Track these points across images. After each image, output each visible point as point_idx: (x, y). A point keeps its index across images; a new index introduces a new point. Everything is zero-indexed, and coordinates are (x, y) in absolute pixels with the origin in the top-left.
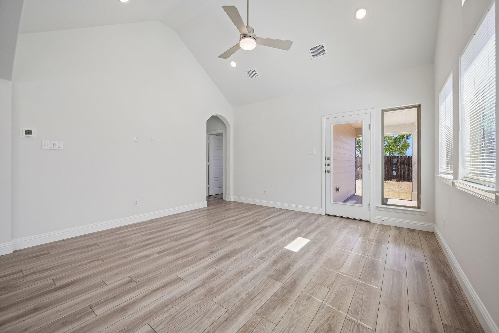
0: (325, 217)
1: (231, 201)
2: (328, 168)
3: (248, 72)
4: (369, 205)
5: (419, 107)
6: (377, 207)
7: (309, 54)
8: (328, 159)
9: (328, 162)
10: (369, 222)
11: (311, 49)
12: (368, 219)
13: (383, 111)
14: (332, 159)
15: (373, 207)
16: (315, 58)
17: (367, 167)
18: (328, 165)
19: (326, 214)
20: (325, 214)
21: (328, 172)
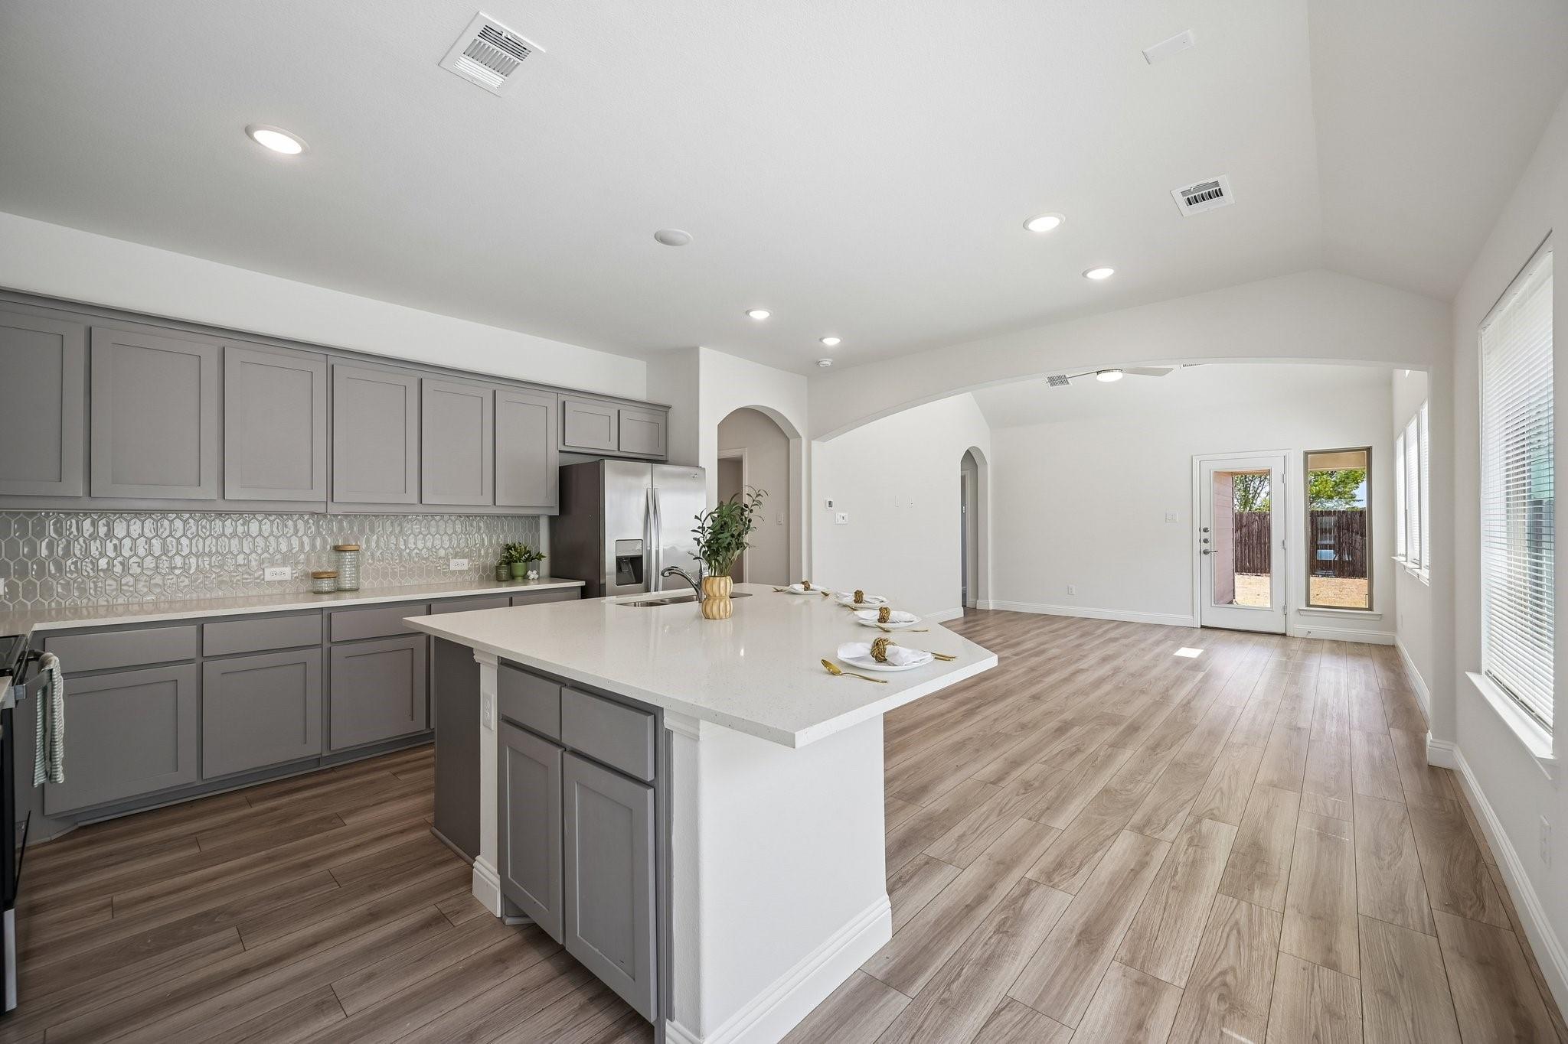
0: (1199, 631)
2: (1205, 546)
4: (1285, 608)
5: (1369, 450)
8: (1206, 530)
9: (1205, 535)
13: (1306, 453)
14: (1212, 530)
17: (1281, 544)
18: (1206, 541)
19: (1202, 627)
20: (1199, 626)
21: (1206, 552)
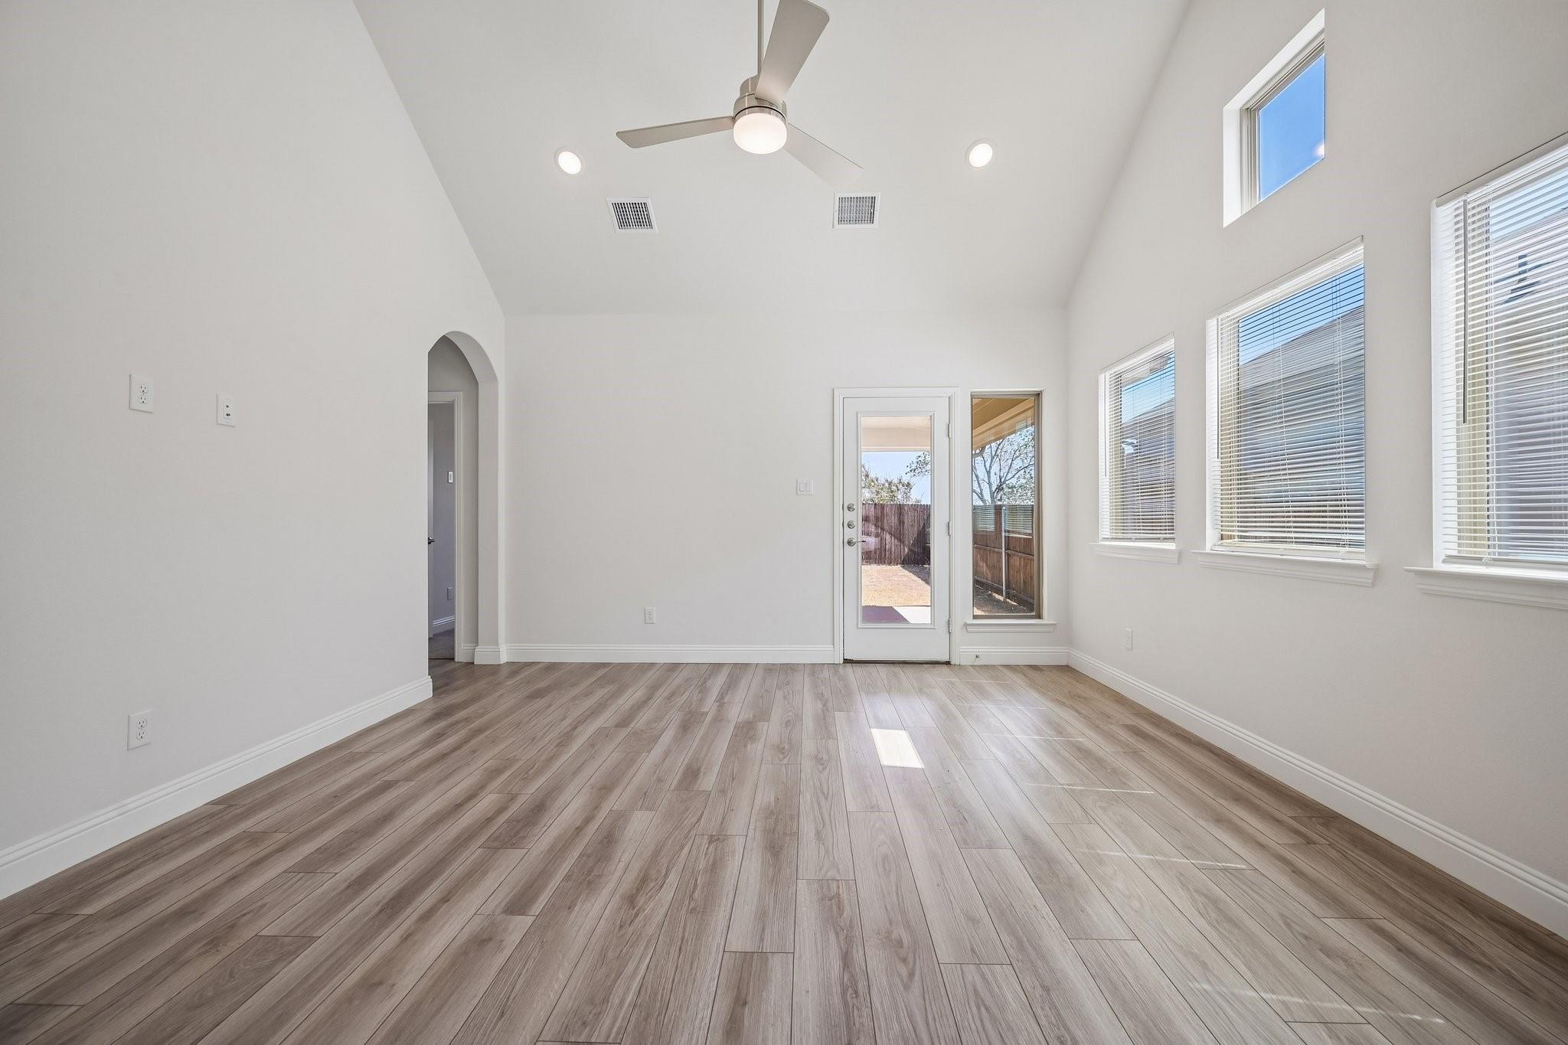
1: (502, 663)
3: (616, 206)
6: (966, 625)
7: (831, 210)
10: (948, 663)
11: (841, 200)
12: (946, 659)
15: (956, 627)
16: (842, 226)
